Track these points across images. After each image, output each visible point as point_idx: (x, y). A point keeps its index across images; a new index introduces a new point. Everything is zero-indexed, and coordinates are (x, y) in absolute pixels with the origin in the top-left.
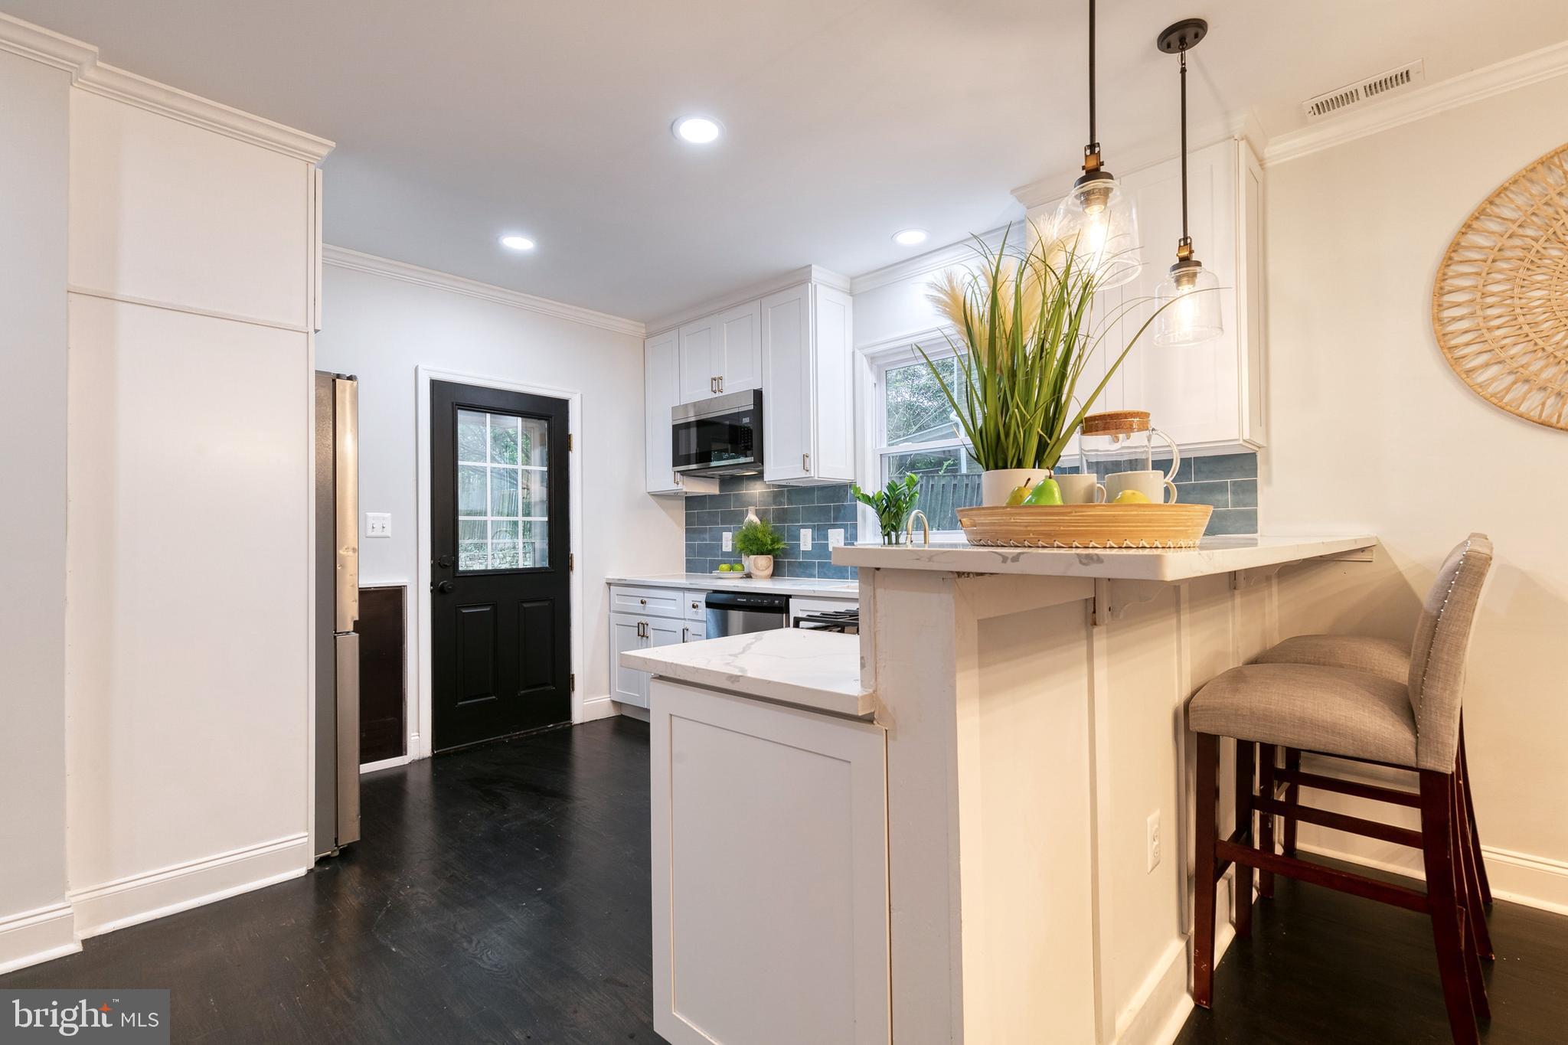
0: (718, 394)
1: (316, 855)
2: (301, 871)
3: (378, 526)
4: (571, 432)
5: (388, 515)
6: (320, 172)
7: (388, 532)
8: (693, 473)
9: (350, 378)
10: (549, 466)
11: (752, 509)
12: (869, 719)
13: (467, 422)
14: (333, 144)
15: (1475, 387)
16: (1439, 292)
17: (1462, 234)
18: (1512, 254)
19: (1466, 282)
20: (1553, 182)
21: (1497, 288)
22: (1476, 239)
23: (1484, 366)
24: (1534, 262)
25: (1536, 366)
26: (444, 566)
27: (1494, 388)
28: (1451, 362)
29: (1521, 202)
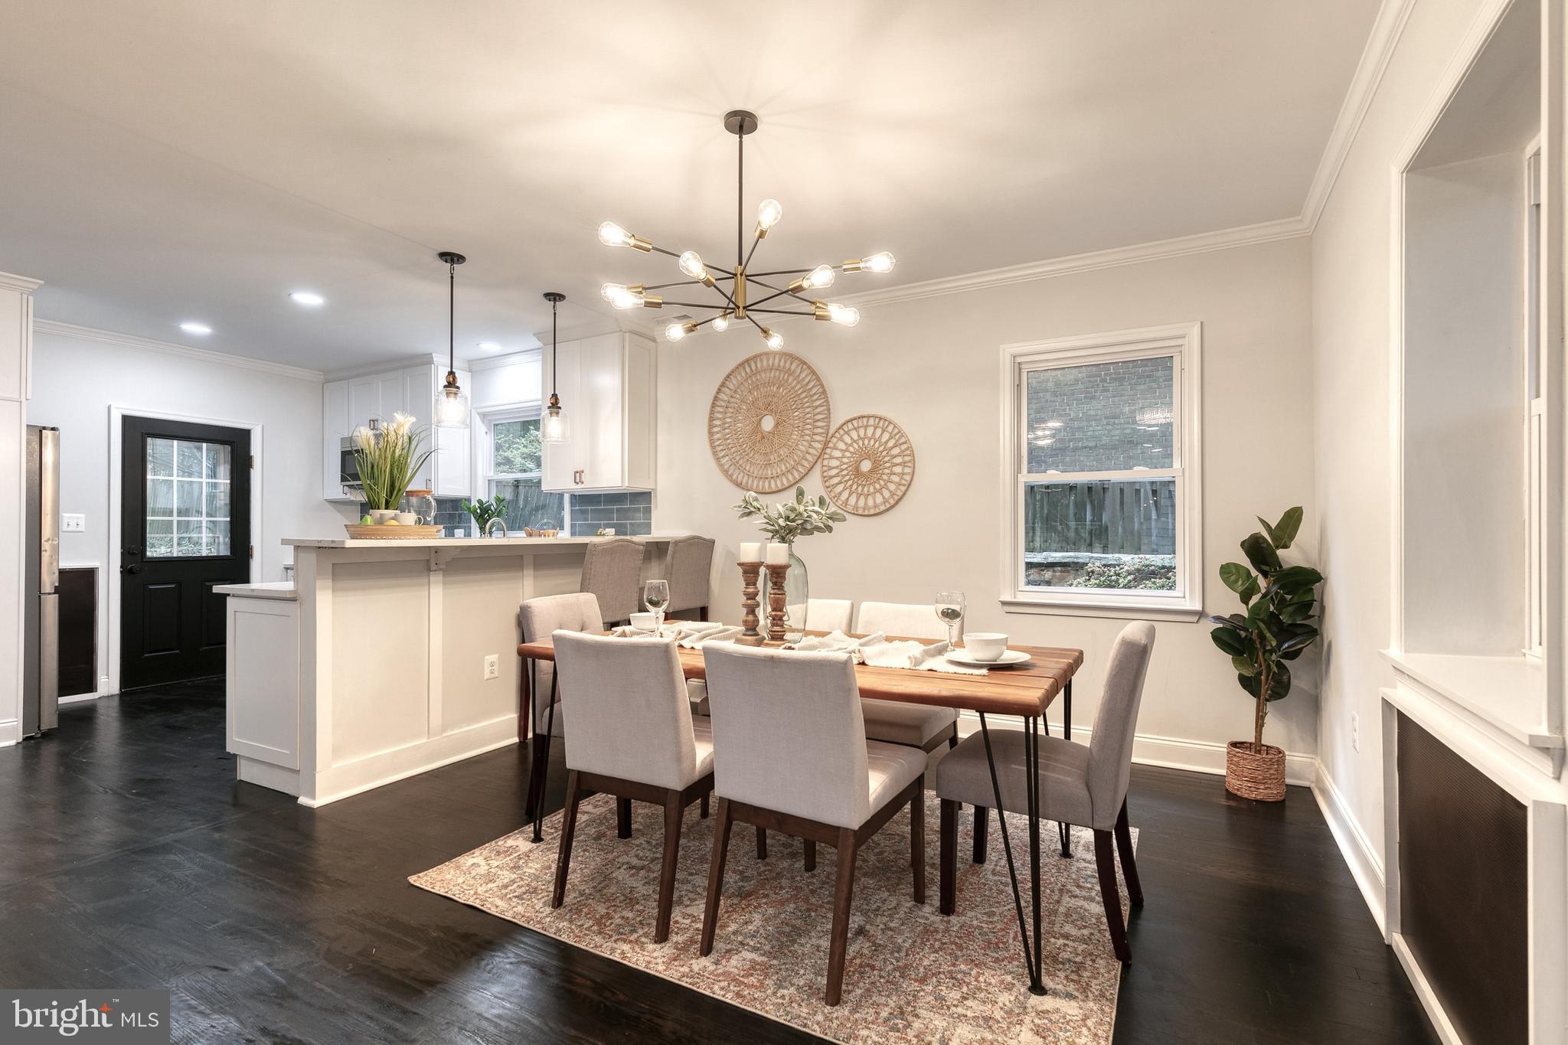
1: (24, 734)
2: (14, 742)
3: (73, 524)
4: (252, 454)
5: (83, 515)
6: (30, 299)
7: (82, 528)
8: (356, 487)
9: (51, 429)
10: (232, 479)
12: (294, 600)
14: (41, 281)
15: (721, 466)
16: (711, 419)
17: (718, 393)
18: (732, 405)
19: (720, 416)
20: (743, 374)
21: (728, 420)
22: (722, 396)
23: (723, 456)
24: (738, 410)
25: (738, 458)
26: (134, 554)
27: (726, 467)
28: (715, 453)
29: (735, 382)
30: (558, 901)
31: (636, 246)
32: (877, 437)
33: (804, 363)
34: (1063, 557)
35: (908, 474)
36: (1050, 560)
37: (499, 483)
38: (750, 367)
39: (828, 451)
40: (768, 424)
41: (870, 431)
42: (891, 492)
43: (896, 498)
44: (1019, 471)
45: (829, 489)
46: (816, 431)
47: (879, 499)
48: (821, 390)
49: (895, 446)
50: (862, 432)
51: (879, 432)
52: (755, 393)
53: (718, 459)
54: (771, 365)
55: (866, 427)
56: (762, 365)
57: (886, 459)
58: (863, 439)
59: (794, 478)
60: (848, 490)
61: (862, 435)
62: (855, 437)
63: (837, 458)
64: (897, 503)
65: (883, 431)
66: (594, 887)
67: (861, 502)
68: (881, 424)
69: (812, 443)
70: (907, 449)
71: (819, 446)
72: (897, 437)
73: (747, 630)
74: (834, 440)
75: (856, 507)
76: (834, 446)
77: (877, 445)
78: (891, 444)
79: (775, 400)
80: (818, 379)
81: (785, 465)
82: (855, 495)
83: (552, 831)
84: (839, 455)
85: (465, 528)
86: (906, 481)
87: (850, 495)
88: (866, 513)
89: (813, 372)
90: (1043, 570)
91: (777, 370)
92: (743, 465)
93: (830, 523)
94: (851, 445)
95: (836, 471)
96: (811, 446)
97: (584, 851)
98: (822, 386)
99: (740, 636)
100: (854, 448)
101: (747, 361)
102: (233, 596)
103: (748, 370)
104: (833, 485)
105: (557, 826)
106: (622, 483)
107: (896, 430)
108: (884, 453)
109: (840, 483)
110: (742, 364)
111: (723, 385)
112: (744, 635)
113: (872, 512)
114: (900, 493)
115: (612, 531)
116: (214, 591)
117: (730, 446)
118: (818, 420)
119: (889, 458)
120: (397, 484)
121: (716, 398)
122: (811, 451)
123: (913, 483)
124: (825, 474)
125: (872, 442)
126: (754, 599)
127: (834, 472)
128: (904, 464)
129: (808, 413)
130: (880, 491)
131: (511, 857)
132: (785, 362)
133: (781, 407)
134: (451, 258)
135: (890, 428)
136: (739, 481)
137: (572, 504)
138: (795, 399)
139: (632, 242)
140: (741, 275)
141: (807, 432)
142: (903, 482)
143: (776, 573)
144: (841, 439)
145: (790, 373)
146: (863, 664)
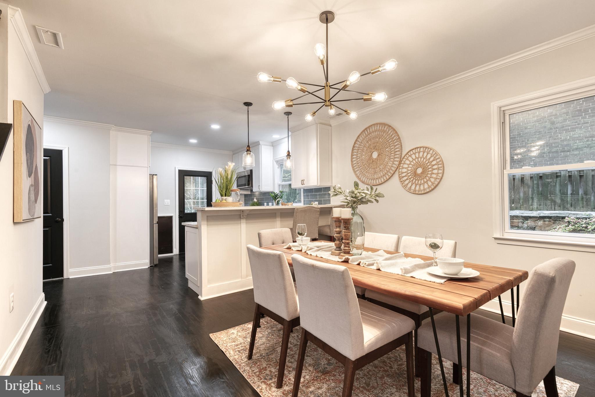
0: (245, 170)
1: (150, 265)
2: (147, 267)
3: (167, 203)
4: (212, 180)
5: (169, 200)
6: (150, 137)
7: (169, 204)
8: (243, 189)
9: (156, 175)
10: (207, 188)
11: (255, 198)
12: (197, 228)
13: (187, 178)
14: (152, 132)
15: (356, 175)
16: (352, 155)
17: (354, 144)
18: (360, 148)
19: (356, 154)
20: (365, 135)
21: (359, 155)
22: (356, 145)
23: (357, 171)
24: (363, 151)
25: (363, 171)
26: (182, 212)
27: (358, 175)
28: (354, 170)
29: (361, 139)
30: (250, 357)
31: (274, 81)
32: (425, 157)
33: (390, 126)
34: (551, 214)
35: (440, 173)
36: (542, 215)
37: (283, 186)
38: (367, 131)
39: (402, 165)
40: (375, 155)
41: (421, 154)
42: (432, 182)
43: (435, 185)
44: (504, 168)
45: (402, 182)
46: (396, 156)
47: (426, 186)
48: (398, 138)
49: (433, 160)
50: (417, 155)
51: (425, 154)
52: (370, 143)
53: (355, 172)
54: (376, 129)
55: (419, 152)
56: (372, 130)
57: (429, 167)
58: (418, 158)
59: (387, 178)
60: (411, 183)
61: (417, 156)
62: (414, 158)
63: (406, 168)
64: (435, 187)
65: (428, 154)
66: (267, 353)
67: (417, 188)
68: (426, 150)
69: (394, 162)
70: (440, 161)
71: (397, 163)
72: (435, 156)
73: (337, 248)
74: (404, 160)
75: (415, 190)
76: (404, 163)
77: (425, 160)
78: (432, 159)
79: (378, 144)
80: (396, 132)
81: (383, 173)
82: (414, 185)
83: (266, 324)
84: (407, 167)
85: (272, 202)
86: (440, 176)
87: (412, 185)
88: (420, 193)
89: (394, 130)
90: (537, 220)
91: (378, 131)
92: (365, 174)
93: (377, 198)
94: (412, 161)
95: (405, 174)
96: (393, 163)
97: (272, 335)
98: (398, 135)
99: (333, 251)
100: (414, 163)
101: (366, 129)
102: (187, 226)
103: (366, 133)
104: (403, 181)
105: (268, 322)
106: (317, 184)
107: (434, 153)
108: (428, 164)
109: (407, 179)
110: (364, 131)
111: (356, 140)
112: (335, 250)
113: (423, 192)
114: (436, 183)
115: (317, 203)
116: (182, 224)
117: (360, 166)
118: (397, 152)
119: (431, 166)
120: (228, 188)
121: (354, 147)
122: (394, 165)
123: (444, 178)
124: (400, 176)
125: (422, 159)
126: (340, 234)
127: (404, 175)
128: (438, 169)
129: (392, 149)
130: (427, 182)
131: (246, 332)
132: (382, 127)
133: (380, 147)
134: (248, 104)
135: (431, 152)
136: (363, 180)
137: (304, 193)
138: (386, 143)
139: (272, 79)
140: (327, 86)
141: (392, 157)
142: (438, 177)
143: (345, 222)
144: (407, 159)
145: (384, 131)
146: (379, 270)
